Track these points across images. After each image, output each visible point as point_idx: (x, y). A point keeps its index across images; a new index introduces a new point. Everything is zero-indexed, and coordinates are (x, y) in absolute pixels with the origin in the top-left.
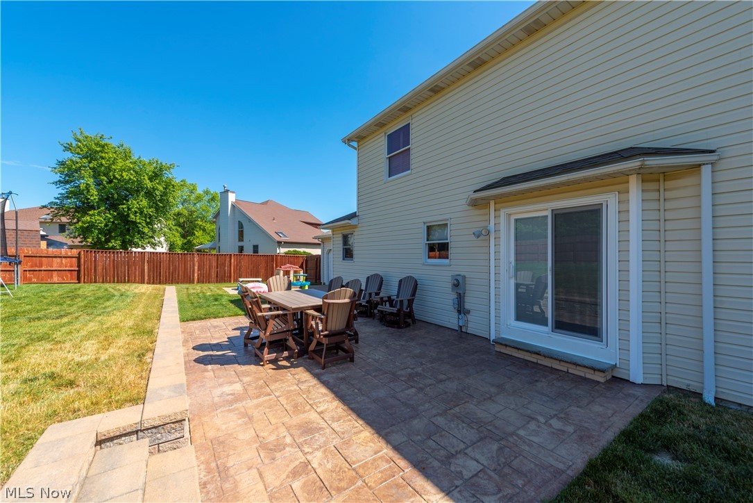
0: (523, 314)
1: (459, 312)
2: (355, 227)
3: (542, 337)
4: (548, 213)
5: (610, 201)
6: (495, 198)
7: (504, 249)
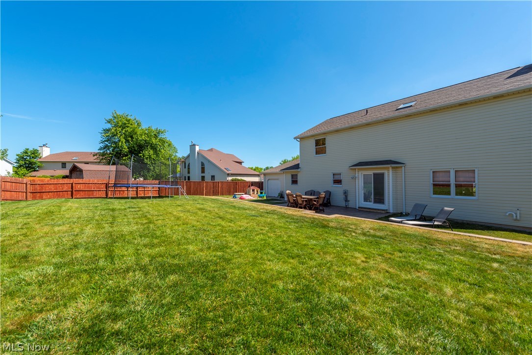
0: (366, 199)
1: (346, 201)
2: (299, 172)
3: (371, 205)
4: (372, 173)
5: (386, 172)
6: (358, 169)
7: (360, 183)
